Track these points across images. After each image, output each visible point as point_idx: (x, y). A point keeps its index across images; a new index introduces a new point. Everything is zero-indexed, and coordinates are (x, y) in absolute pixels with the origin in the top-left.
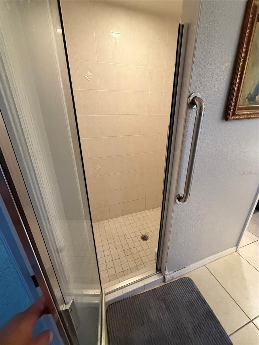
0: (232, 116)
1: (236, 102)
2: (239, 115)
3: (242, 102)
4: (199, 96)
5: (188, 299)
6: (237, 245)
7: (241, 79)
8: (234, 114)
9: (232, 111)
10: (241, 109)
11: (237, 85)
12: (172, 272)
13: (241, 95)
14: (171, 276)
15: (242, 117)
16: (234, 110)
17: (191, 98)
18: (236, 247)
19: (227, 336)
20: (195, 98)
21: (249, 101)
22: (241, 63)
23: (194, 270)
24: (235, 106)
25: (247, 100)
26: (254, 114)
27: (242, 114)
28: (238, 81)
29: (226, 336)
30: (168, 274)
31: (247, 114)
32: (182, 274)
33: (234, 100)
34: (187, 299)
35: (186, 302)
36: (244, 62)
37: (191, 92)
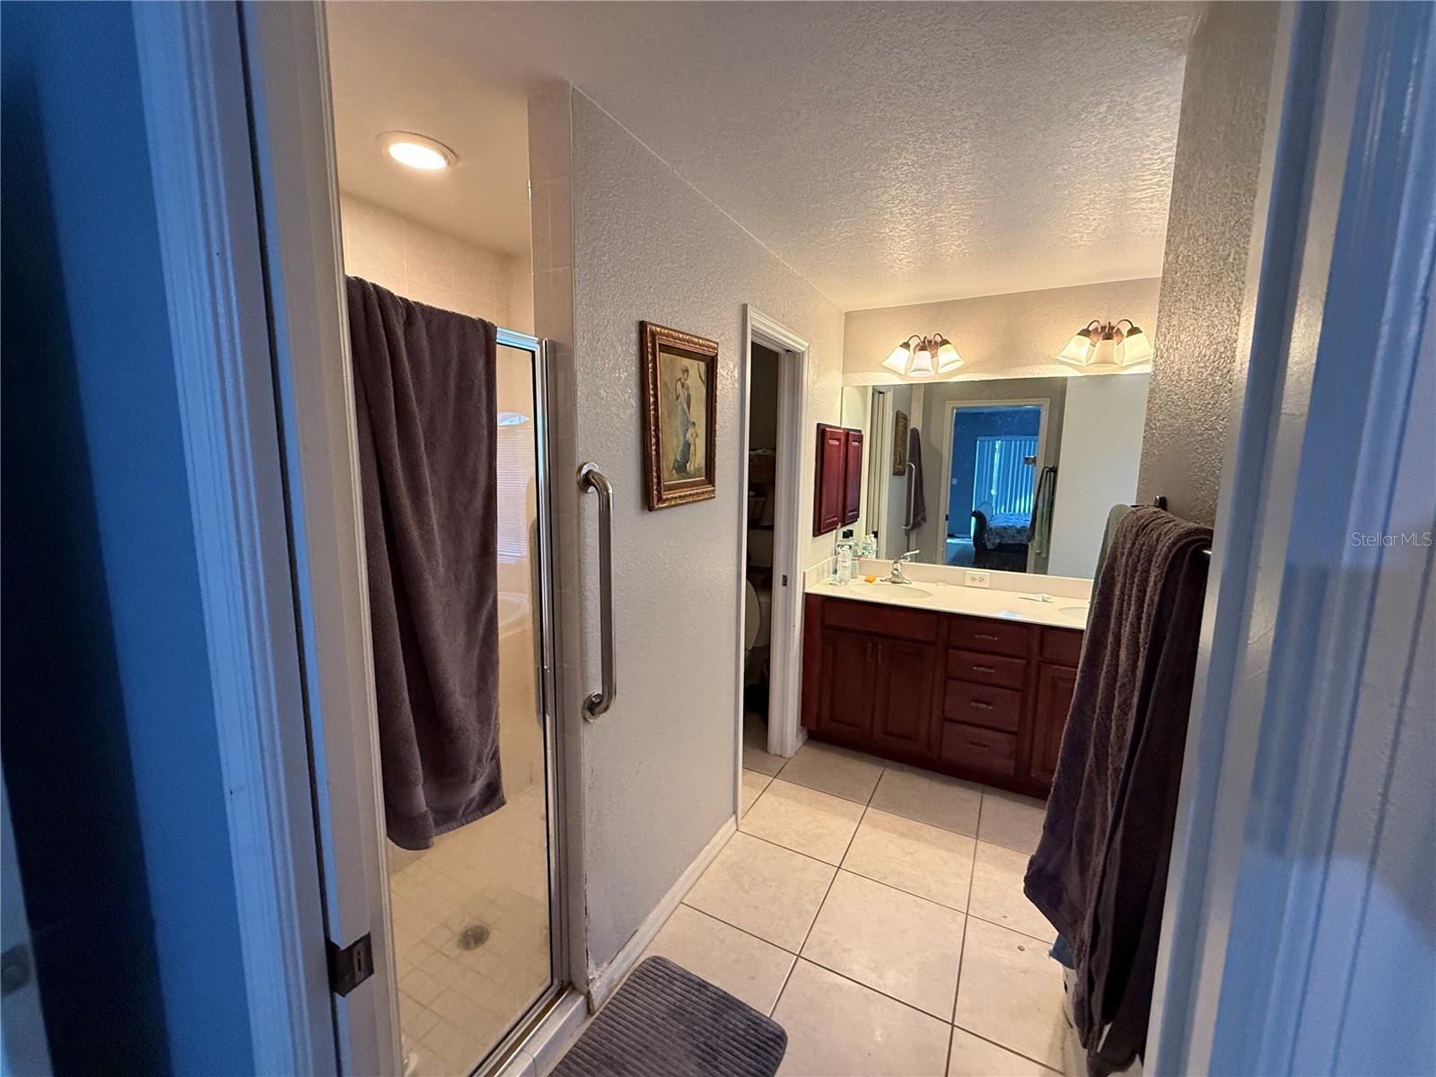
0: (658, 501)
1: (659, 477)
2: (667, 499)
3: (669, 477)
4: (596, 469)
5: (667, 1007)
6: (735, 812)
7: (657, 437)
8: (660, 499)
9: (655, 492)
10: (670, 488)
11: (654, 448)
12: (605, 965)
13: (663, 464)
14: (604, 978)
15: (673, 503)
16: (659, 492)
17: (584, 471)
18: (734, 817)
19: (765, 1019)
20: (589, 472)
21: (677, 472)
22: (652, 412)
23: (659, 931)
24: (659, 483)
25: (674, 471)
26: (690, 495)
27: (673, 498)
28: (654, 440)
29: (764, 1022)
30: (597, 977)
31: (680, 497)
32: (633, 958)
33: (655, 474)
34: (664, 1009)
35: (663, 1019)
36: (656, 410)
37: (580, 462)
